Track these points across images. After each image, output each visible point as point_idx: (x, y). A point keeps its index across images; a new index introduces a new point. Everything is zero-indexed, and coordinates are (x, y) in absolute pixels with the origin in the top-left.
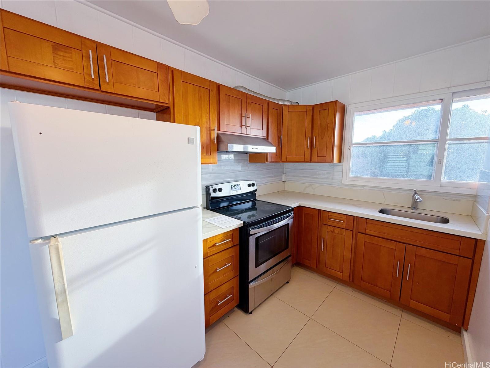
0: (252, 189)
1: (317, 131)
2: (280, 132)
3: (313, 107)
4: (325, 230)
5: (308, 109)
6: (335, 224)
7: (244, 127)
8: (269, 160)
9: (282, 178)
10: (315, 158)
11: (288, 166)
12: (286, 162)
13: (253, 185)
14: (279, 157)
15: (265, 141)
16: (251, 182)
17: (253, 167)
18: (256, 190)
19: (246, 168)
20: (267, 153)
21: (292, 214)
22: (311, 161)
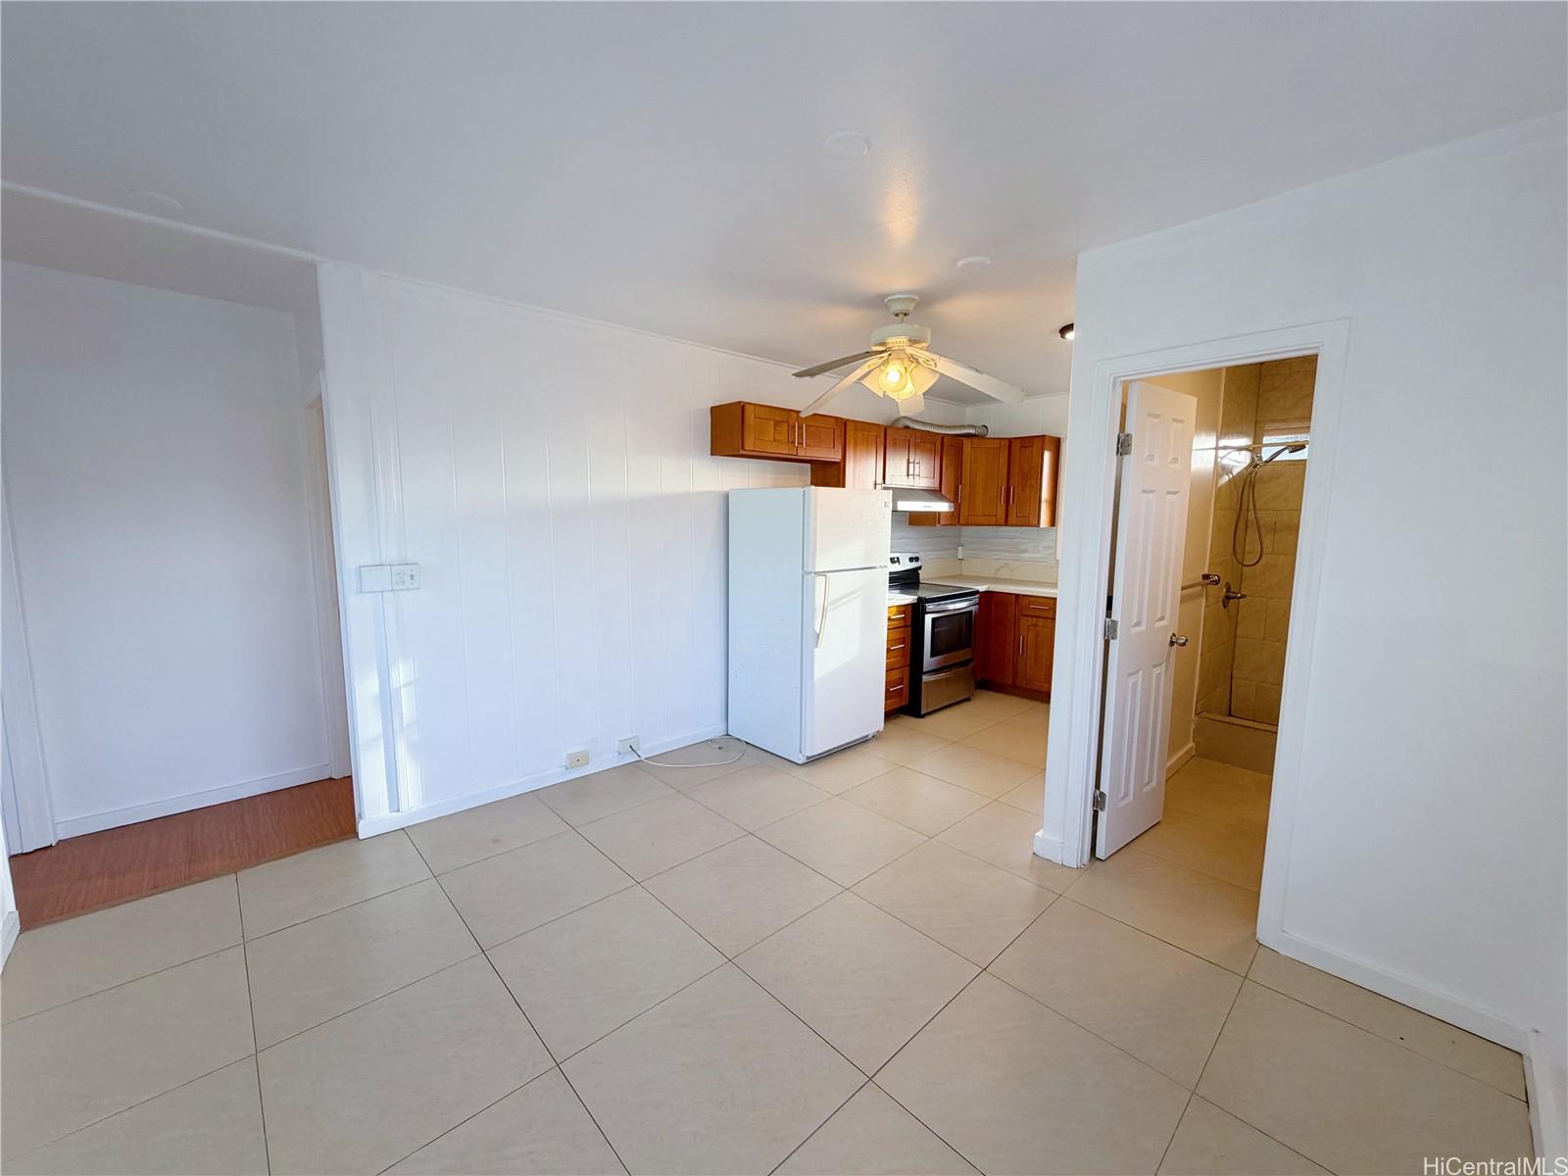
0: (914, 565)
1: (1015, 479)
2: (958, 479)
3: (1010, 441)
4: (1024, 623)
5: (1002, 444)
6: (1037, 613)
7: (911, 477)
8: (942, 522)
9: (957, 553)
10: (1012, 519)
11: (968, 532)
12: (968, 525)
13: (917, 559)
14: (955, 519)
15: (935, 493)
16: (914, 556)
17: (914, 532)
18: (920, 568)
19: (904, 534)
20: (939, 513)
21: (976, 599)
22: (1006, 524)
